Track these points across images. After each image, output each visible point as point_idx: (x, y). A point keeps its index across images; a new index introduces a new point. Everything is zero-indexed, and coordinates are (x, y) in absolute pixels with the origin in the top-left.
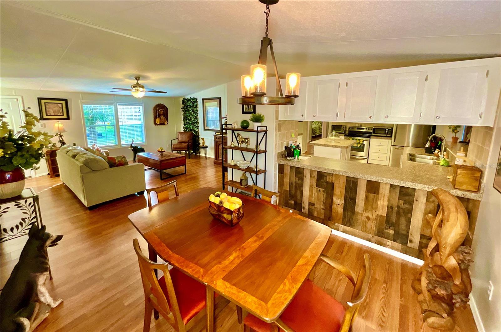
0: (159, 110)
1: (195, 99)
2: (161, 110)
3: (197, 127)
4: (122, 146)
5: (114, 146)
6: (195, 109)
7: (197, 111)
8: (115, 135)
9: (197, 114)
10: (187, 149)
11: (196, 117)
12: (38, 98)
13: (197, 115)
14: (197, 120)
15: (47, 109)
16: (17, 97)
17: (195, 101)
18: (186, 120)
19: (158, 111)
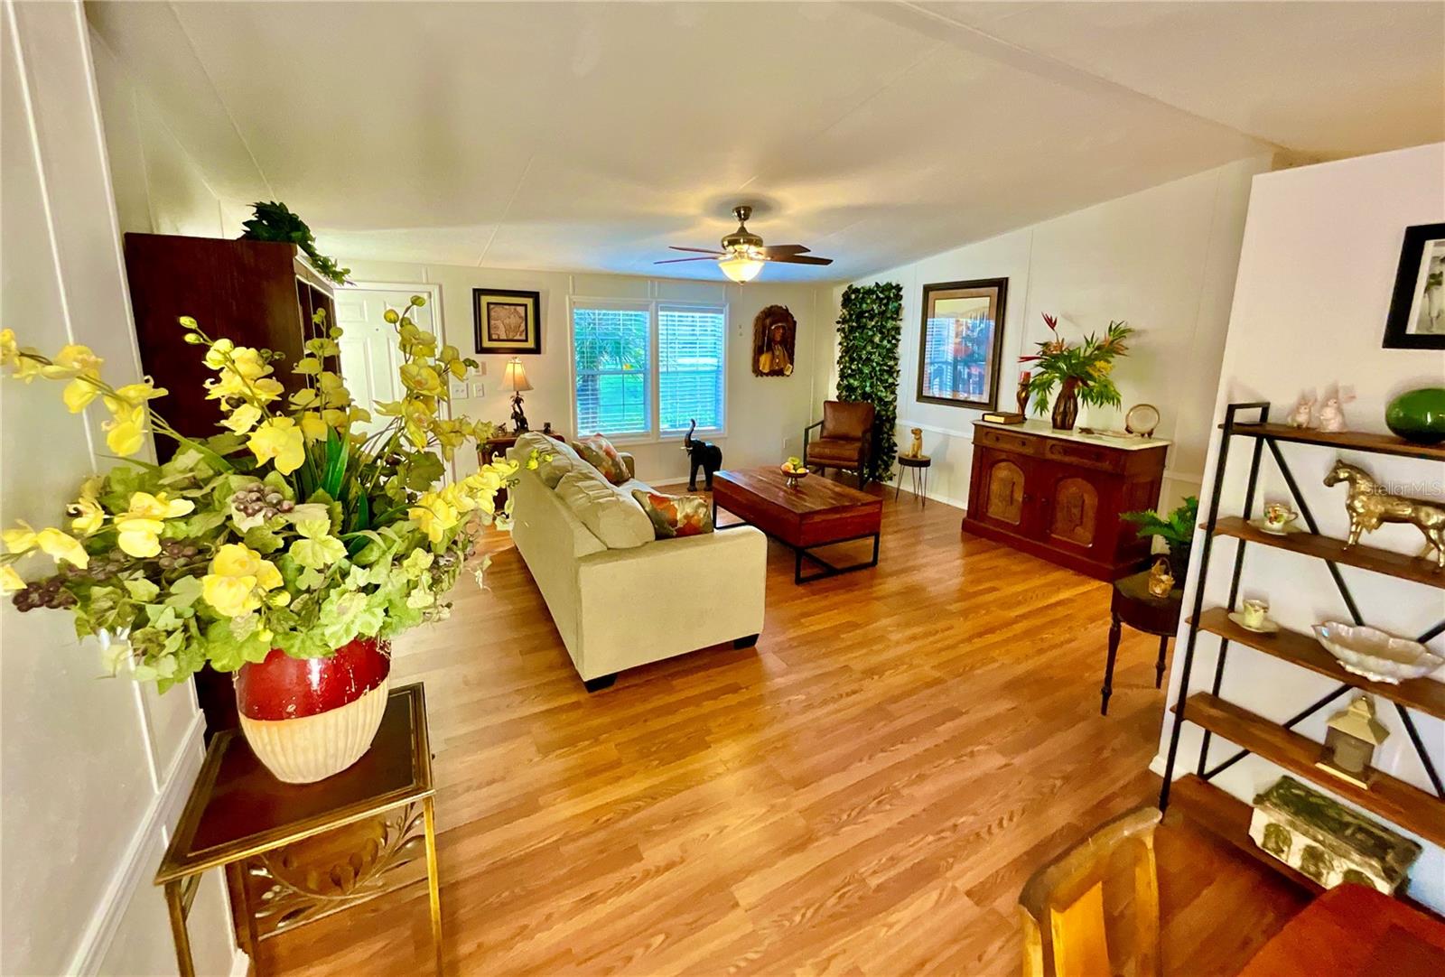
0: (771, 325)
1: (894, 288)
2: (777, 328)
3: (892, 388)
4: (662, 436)
5: (642, 435)
6: (890, 324)
7: (897, 330)
8: (644, 404)
9: (894, 341)
10: (856, 464)
11: (891, 354)
12: (475, 290)
13: (896, 346)
14: (892, 363)
15: (492, 322)
16: (429, 288)
17: (892, 294)
18: (852, 360)
19: (770, 328)
